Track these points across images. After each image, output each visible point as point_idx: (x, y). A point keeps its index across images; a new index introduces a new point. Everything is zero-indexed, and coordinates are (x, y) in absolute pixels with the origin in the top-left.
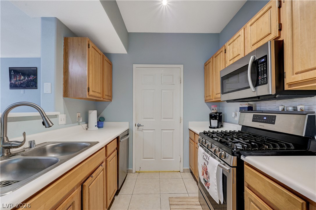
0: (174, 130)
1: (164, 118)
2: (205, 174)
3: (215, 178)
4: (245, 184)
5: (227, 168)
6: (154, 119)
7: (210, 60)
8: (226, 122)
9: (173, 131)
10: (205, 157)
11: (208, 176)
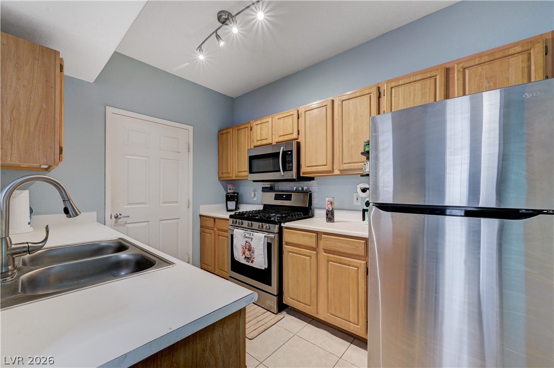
0: (179, 219)
1: (164, 203)
2: (247, 252)
3: (262, 248)
4: (284, 243)
5: (272, 235)
6: (146, 204)
7: (229, 130)
8: (243, 203)
9: (177, 220)
10: (248, 235)
11: (252, 251)
